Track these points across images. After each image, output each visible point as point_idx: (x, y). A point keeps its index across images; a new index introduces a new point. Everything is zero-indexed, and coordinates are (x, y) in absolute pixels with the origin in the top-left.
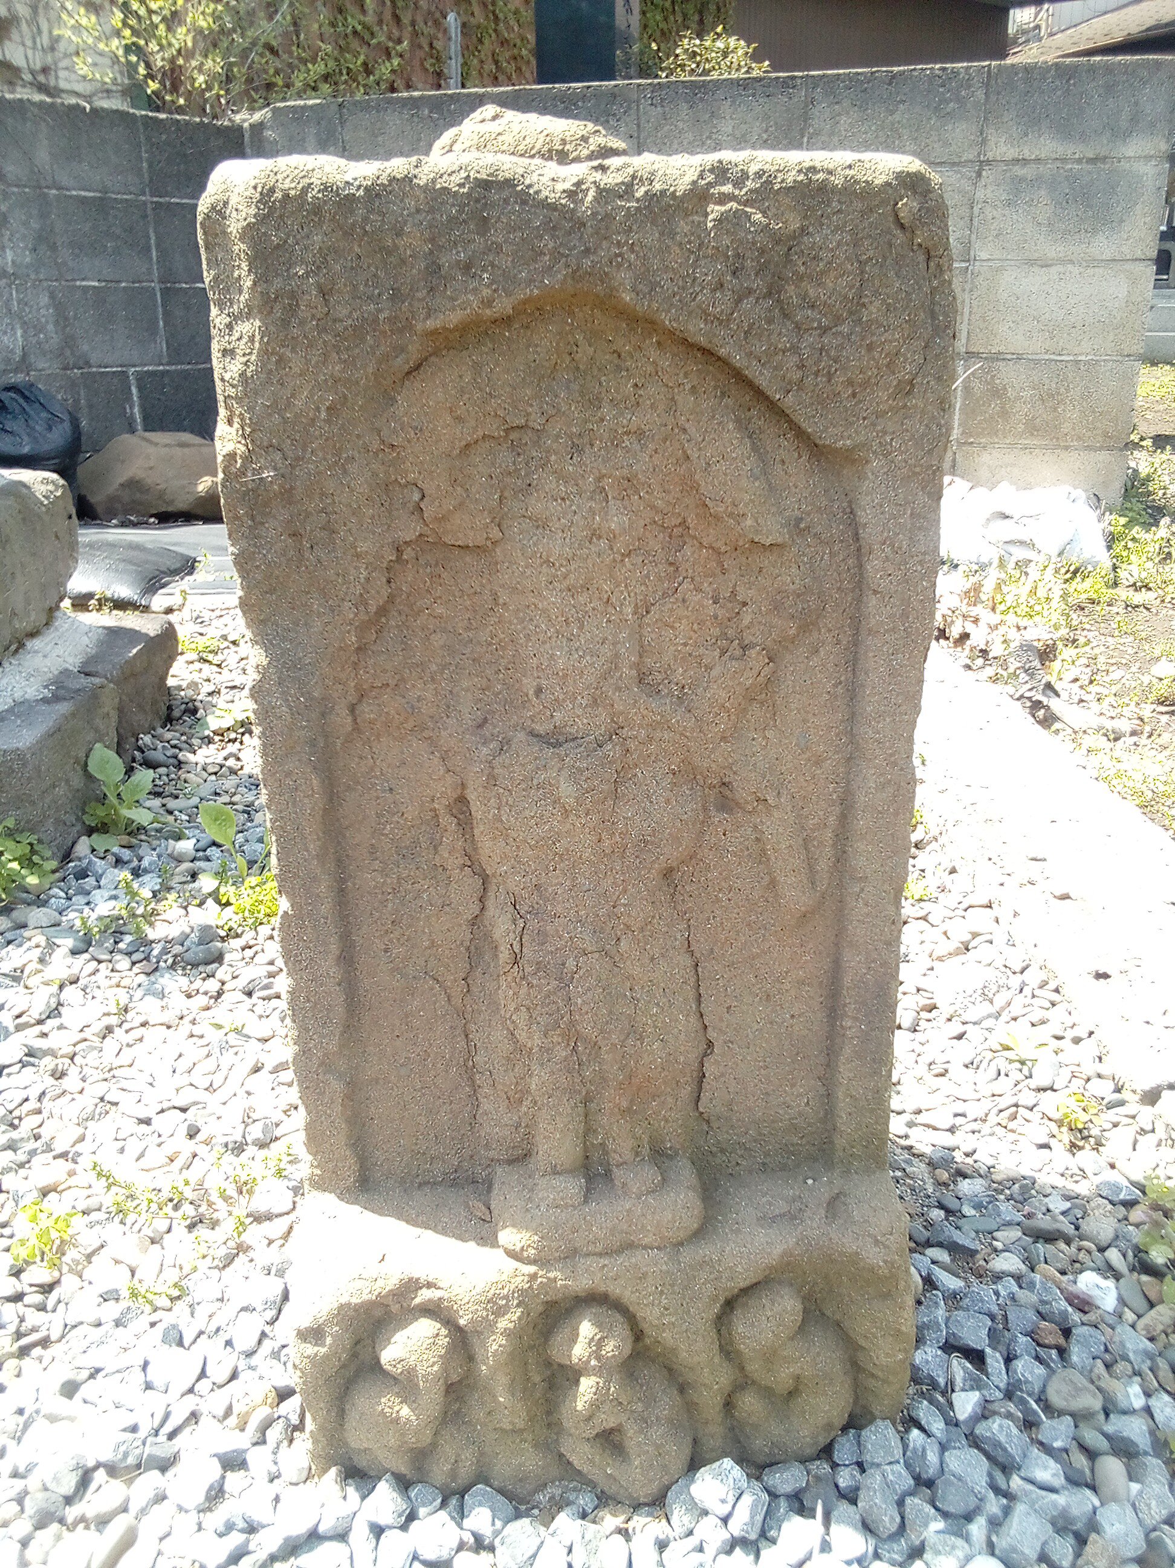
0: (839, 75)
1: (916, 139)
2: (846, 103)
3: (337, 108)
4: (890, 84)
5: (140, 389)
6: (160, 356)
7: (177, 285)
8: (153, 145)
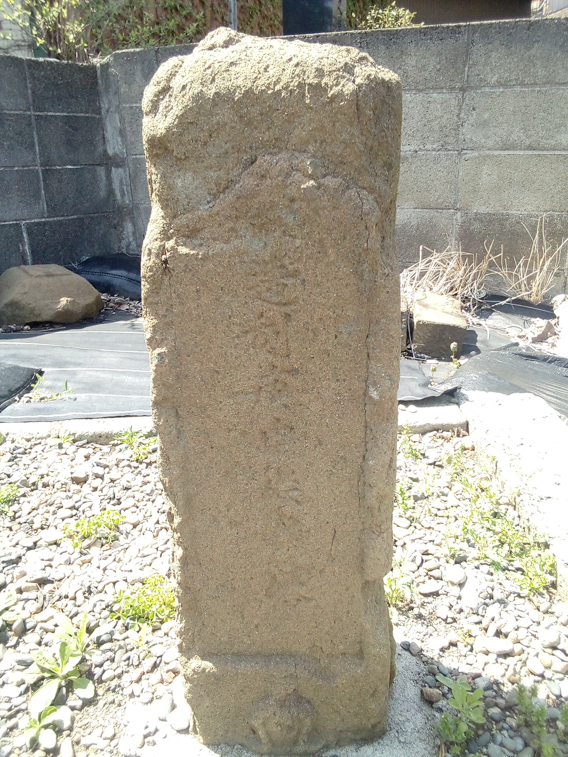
0: (491, 24)
1: (546, 67)
2: (496, 43)
3: (154, 53)
4: (528, 29)
5: (29, 234)
6: (43, 213)
7: (53, 168)
8: (35, 78)
